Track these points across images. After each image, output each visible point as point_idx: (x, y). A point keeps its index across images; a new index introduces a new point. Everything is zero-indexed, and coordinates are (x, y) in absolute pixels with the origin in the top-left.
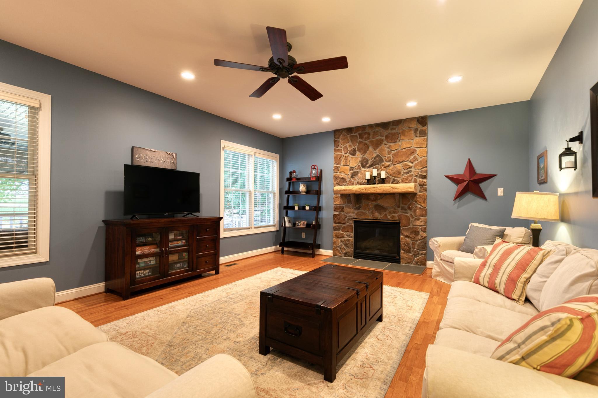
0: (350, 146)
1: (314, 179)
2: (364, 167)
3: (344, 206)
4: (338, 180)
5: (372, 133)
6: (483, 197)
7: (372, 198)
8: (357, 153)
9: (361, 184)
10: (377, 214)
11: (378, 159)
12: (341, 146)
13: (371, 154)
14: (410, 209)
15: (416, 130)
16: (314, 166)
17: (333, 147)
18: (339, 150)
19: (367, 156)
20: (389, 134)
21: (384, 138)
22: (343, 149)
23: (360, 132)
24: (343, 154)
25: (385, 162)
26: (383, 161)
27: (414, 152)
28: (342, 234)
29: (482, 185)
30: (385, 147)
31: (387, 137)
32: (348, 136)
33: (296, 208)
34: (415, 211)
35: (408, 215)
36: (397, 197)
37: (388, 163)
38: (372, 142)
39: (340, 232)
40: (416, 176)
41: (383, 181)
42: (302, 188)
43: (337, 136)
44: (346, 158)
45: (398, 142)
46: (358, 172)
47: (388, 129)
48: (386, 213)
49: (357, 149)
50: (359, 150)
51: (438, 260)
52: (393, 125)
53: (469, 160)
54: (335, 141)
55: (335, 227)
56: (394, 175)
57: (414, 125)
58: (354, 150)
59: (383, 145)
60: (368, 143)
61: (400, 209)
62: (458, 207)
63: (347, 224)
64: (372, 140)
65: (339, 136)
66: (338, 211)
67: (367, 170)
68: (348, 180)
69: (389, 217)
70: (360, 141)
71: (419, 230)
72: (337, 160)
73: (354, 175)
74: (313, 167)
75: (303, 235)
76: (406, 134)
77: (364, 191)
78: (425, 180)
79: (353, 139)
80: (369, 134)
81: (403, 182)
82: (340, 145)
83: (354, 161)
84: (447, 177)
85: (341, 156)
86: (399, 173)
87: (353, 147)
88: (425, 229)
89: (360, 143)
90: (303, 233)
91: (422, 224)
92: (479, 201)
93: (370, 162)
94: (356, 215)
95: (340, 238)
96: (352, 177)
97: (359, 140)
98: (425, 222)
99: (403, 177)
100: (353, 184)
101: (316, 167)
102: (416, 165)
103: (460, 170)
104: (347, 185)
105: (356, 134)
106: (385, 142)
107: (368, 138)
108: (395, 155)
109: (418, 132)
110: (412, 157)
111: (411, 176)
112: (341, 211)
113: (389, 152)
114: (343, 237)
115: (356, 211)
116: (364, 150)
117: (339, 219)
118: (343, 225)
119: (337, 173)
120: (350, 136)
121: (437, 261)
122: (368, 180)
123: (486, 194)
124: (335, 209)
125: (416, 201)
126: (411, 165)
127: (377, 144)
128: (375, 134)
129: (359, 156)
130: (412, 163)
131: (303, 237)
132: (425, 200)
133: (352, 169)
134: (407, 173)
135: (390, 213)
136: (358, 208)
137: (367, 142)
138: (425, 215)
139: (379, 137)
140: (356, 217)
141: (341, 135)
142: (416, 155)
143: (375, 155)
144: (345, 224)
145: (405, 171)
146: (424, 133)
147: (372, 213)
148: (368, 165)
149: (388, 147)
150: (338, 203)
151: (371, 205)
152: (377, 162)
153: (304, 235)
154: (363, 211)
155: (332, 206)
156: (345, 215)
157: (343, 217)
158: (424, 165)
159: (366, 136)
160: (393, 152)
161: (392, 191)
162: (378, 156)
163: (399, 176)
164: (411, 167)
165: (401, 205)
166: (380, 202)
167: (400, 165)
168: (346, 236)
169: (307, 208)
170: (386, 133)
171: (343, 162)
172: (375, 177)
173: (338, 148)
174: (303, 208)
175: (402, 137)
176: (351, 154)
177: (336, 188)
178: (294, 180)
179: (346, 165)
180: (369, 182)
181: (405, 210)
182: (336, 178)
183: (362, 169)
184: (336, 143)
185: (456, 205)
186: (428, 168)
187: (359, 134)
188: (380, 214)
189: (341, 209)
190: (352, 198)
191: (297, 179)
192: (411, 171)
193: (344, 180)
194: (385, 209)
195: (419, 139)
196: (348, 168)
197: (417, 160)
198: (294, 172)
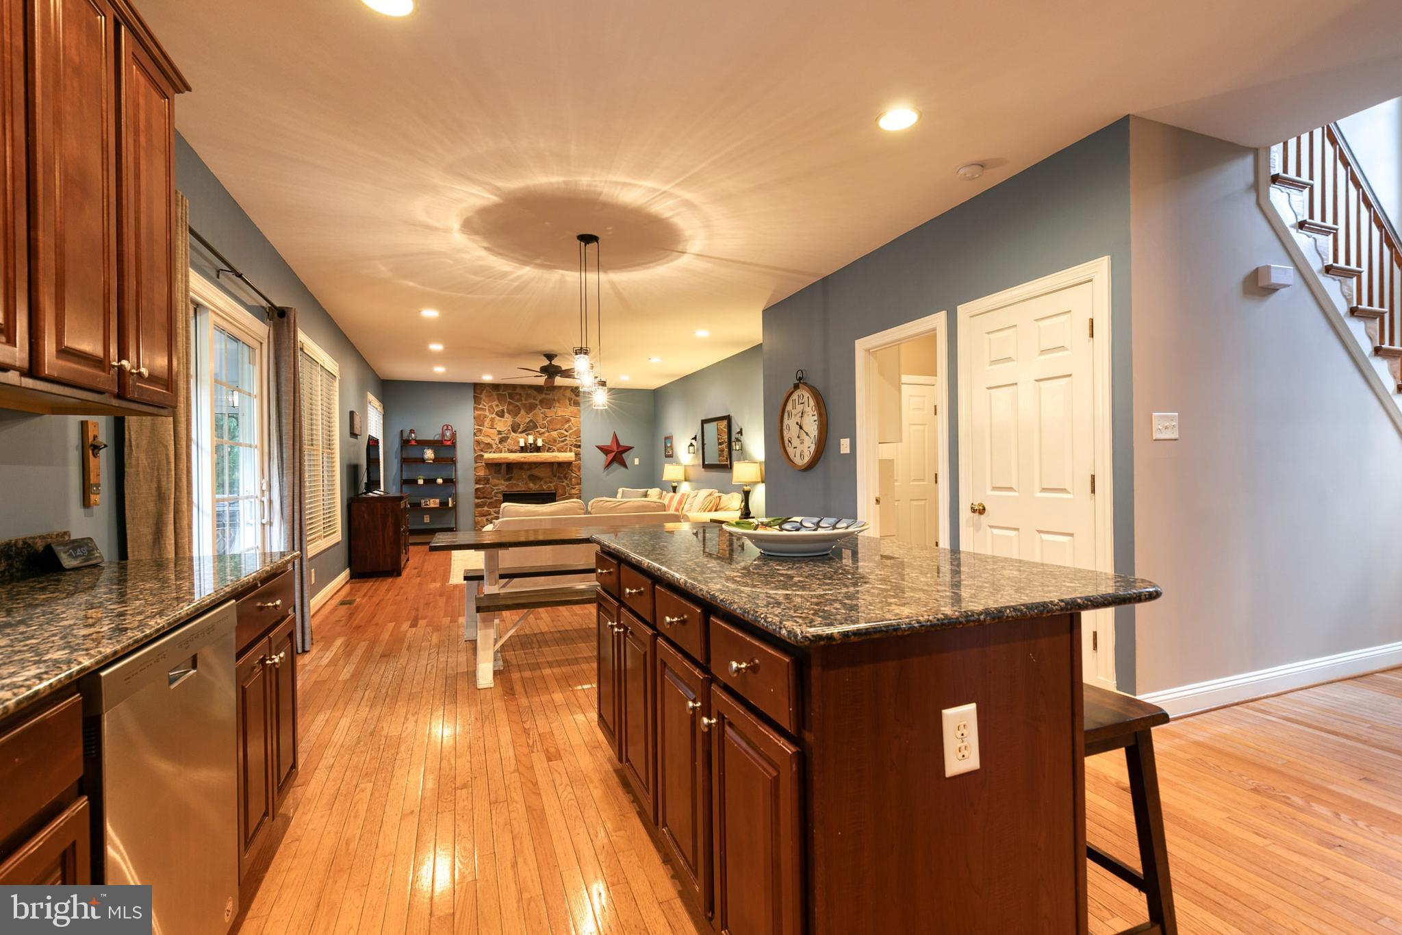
0: (497, 406)
1: (449, 443)
2: (515, 431)
3: (490, 477)
4: (482, 446)
6: (625, 466)
7: (526, 467)
8: (506, 415)
9: (511, 451)
10: (531, 485)
11: (531, 424)
12: (485, 404)
13: (524, 418)
14: (566, 479)
15: (570, 400)
16: (447, 426)
17: (471, 404)
18: (481, 409)
19: (518, 419)
20: (544, 398)
21: (537, 402)
22: (487, 408)
23: (510, 391)
24: (487, 413)
25: (539, 429)
26: (537, 428)
27: (569, 421)
28: (488, 511)
29: (624, 455)
30: (539, 412)
31: (541, 401)
32: (494, 393)
33: (421, 482)
34: (571, 479)
35: (564, 484)
36: (556, 466)
37: (543, 430)
38: (524, 405)
39: (486, 508)
40: (571, 445)
41: (538, 449)
42: (429, 454)
43: (478, 391)
44: (492, 420)
45: (552, 409)
46: (508, 437)
47: (542, 393)
48: (541, 483)
49: (505, 410)
50: (509, 412)
52: (547, 390)
53: (615, 435)
54: (475, 397)
55: (478, 503)
56: (550, 443)
57: (568, 394)
58: (503, 411)
59: (537, 410)
60: (520, 405)
61: (555, 479)
62: (607, 475)
63: (495, 498)
64: (524, 402)
65: (482, 392)
66: (482, 483)
67: (519, 435)
68: (494, 446)
69: (545, 487)
70: (509, 402)
72: (479, 420)
73: (502, 441)
74: (445, 427)
75: (425, 519)
76: (561, 401)
78: (579, 449)
79: (501, 399)
80: (520, 395)
81: (559, 451)
82: (483, 402)
83: (504, 424)
84: (597, 446)
85: (486, 416)
86: (555, 441)
87: (501, 408)
89: (510, 403)
90: (425, 516)
91: (577, 492)
92: (623, 469)
93: (522, 426)
94: (507, 486)
95: (485, 516)
96: (500, 442)
97: (508, 400)
98: (580, 490)
99: (558, 445)
100: (501, 452)
101: (450, 428)
102: (571, 434)
103: (607, 441)
104: (494, 452)
105: (504, 393)
106: (539, 407)
107: (521, 400)
108: (549, 422)
109: (572, 402)
110: (567, 426)
111: (566, 445)
112: (486, 484)
113: (543, 418)
114: (490, 514)
115: (507, 483)
116: (515, 413)
117: (483, 493)
118: (489, 501)
119: (480, 437)
120: (498, 394)
122: (522, 447)
123: (627, 464)
124: (478, 481)
125: (572, 470)
126: (566, 433)
127: (531, 408)
128: (528, 396)
129: (508, 419)
130: (567, 432)
131: (425, 521)
132: (579, 469)
133: (500, 432)
134: (563, 441)
135: (546, 483)
136: (509, 479)
137: (519, 403)
138: (579, 483)
139: (532, 401)
140: (506, 489)
141: (485, 391)
142: (570, 424)
143: (528, 420)
144: (492, 498)
145: (561, 440)
146: (577, 404)
147: (526, 484)
148: (520, 430)
149: (542, 413)
150: (482, 473)
151: (525, 475)
152: (530, 428)
153: (428, 519)
154: (515, 482)
155: (472, 479)
156: (492, 488)
157: (489, 490)
158: (578, 434)
159: (518, 397)
160: (548, 419)
161: (553, 460)
162: (531, 421)
163: (555, 444)
164: (566, 436)
165: (558, 474)
166: (535, 472)
167: (555, 432)
168: (493, 513)
169: (440, 481)
170: (540, 397)
171: (487, 423)
172: (531, 444)
173: (481, 406)
174: (430, 482)
175: (557, 405)
176: (499, 416)
177: (486, 456)
178: (413, 443)
179: (492, 428)
180: (523, 450)
181: (561, 479)
182: (478, 442)
183: (513, 434)
184: (477, 400)
185: (605, 473)
186: (581, 438)
187: (509, 393)
188: (535, 484)
189: (486, 481)
190: (504, 467)
191: (416, 441)
192: (566, 440)
193: (489, 446)
194: (540, 479)
195: (572, 408)
196: (495, 431)
197: (571, 429)
198: (412, 431)
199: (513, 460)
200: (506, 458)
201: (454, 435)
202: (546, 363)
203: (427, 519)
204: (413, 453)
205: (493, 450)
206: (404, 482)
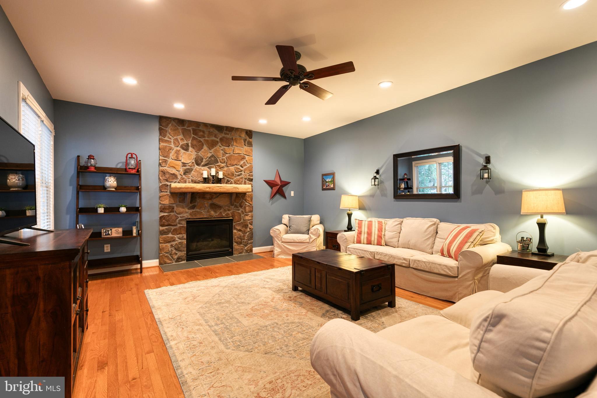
0: (182, 139)
1: (133, 172)
2: (198, 164)
3: (174, 205)
4: (167, 176)
5: (207, 133)
6: (285, 197)
7: (208, 196)
8: (190, 149)
10: (212, 213)
11: (213, 159)
12: (170, 137)
13: (206, 153)
14: (241, 207)
15: (245, 140)
16: (132, 154)
17: (156, 136)
18: (166, 141)
19: (201, 154)
20: (224, 137)
21: (218, 140)
22: (172, 141)
23: (194, 127)
24: (172, 145)
25: (219, 164)
26: (218, 163)
27: (244, 158)
28: (172, 238)
29: (284, 189)
30: (219, 150)
31: (221, 140)
32: (179, 128)
33: (101, 210)
34: (245, 208)
35: (240, 212)
36: (234, 197)
37: (223, 165)
38: (207, 142)
39: (170, 235)
40: (246, 179)
41: (219, 181)
42: (111, 182)
43: (164, 124)
44: (177, 152)
45: (230, 147)
46: (192, 169)
47: (222, 133)
48: (221, 211)
49: (190, 145)
50: (193, 146)
52: (226, 130)
53: (278, 173)
54: (160, 130)
55: (163, 230)
56: (229, 176)
57: (243, 135)
58: (187, 145)
59: (218, 147)
60: (203, 141)
61: (233, 207)
62: (272, 204)
63: (179, 225)
64: (206, 138)
65: (167, 125)
66: (167, 211)
67: (203, 168)
68: (179, 177)
69: (224, 215)
70: (193, 137)
71: (248, 224)
72: (164, 152)
73: (186, 172)
74: (130, 156)
75: (105, 248)
76: (238, 141)
78: (252, 183)
79: (185, 133)
80: (203, 132)
81: (236, 183)
82: (168, 135)
83: (188, 157)
84: (264, 181)
85: (171, 149)
86: (233, 175)
87: (185, 142)
88: (252, 222)
89: (194, 139)
90: (105, 246)
91: (250, 218)
92: (283, 199)
93: (204, 160)
94: (190, 214)
95: (170, 242)
96: (184, 174)
97: (193, 135)
98: (252, 217)
99: (235, 178)
100: (185, 182)
101: (134, 156)
102: (245, 170)
103: (272, 177)
104: (179, 182)
105: (188, 128)
106: (220, 144)
107: (204, 137)
108: (229, 158)
109: (246, 142)
110: (242, 163)
111: (242, 178)
112: (171, 212)
113: (223, 154)
114: (174, 241)
115: (191, 211)
116: (198, 147)
117: (167, 221)
118: (173, 228)
119: (165, 168)
120: (182, 129)
122: (205, 179)
123: (286, 195)
124: (162, 210)
125: (245, 200)
126: (241, 168)
127: (212, 145)
128: (210, 134)
129: (192, 152)
130: (242, 167)
131: (106, 251)
132: (251, 198)
133: (184, 164)
134: (239, 175)
135: (225, 211)
136: (193, 207)
137: (202, 140)
138: (251, 211)
139: (214, 138)
140: (189, 217)
141: (170, 125)
142: (245, 161)
143: (209, 155)
144: (176, 225)
145: (237, 174)
146: (250, 144)
147: (208, 212)
149: (222, 150)
150: (166, 202)
151: (207, 203)
152: (211, 162)
153: (109, 248)
155: (157, 207)
156: (176, 216)
157: (174, 218)
158: (250, 170)
159: (201, 134)
160: (227, 155)
162: (212, 156)
163: (232, 177)
164: (241, 171)
165: (235, 203)
166: (216, 201)
167: (233, 167)
168: (177, 239)
169: (123, 209)
170: (221, 135)
171: (172, 154)
172: (213, 176)
173: (166, 139)
174: (111, 210)
175: (235, 144)
176: (183, 149)
177: (173, 185)
178: (92, 169)
179: (177, 159)
180: (206, 181)
181: (237, 207)
182: (164, 173)
183: (196, 166)
184: (162, 132)
185: (271, 202)
186: (253, 173)
187: (193, 129)
188: (216, 212)
189: (171, 209)
190: (189, 197)
191: (96, 168)
192: (241, 174)
193: (174, 176)
194: (220, 207)
195: (246, 148)
196: (180, 163)
197: (246, 165)
198: (90, 157)
199: (200, 190)
200: (191, 188)
201: (138, 164)
203: (107, 248)
204: (91, 180)
205: (178, 180)
206: (81, 211)
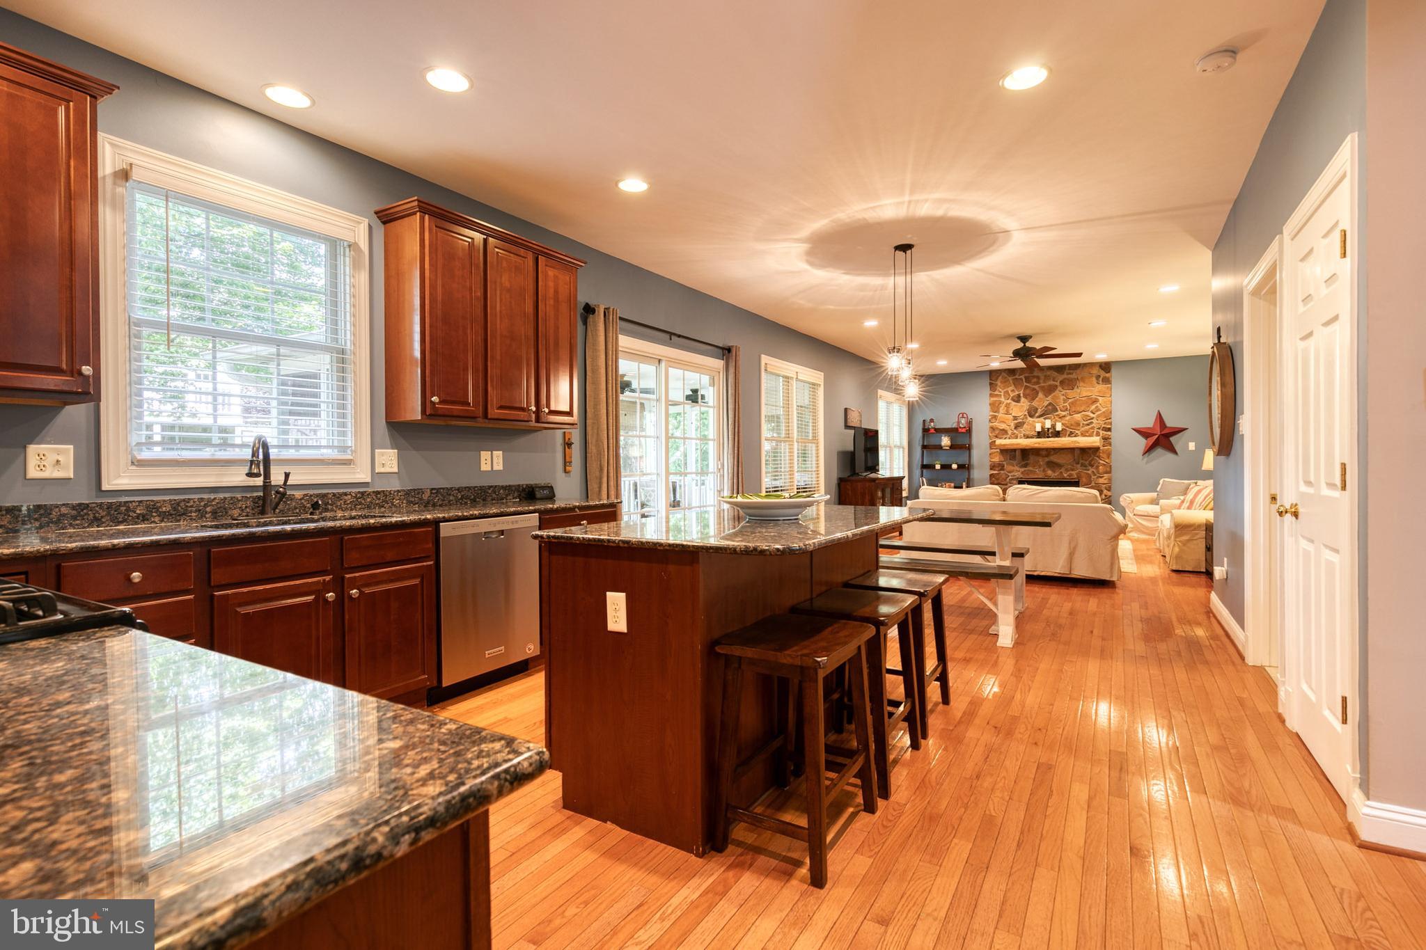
0: (1013, 391)
1: (964, 430)
2: (1031, 416)
3: (1005, 463)
4: (997, 432)
5: (1042, 377)
6: (1175, 452)
7: (1044, 453)
8: (1023, 399)
9: (1027, 437)
10: (1049, 472)
11: (1050, 407)
12: (1000, 390)
13: (1042, 402)
14: (1092, 466)
15: (1098, 377)
16: (963, 414)
17: (987, 391)
18: (997, 395)
19: (1035, 404)
20: (1065, 379)
21: (1058, 384)
22: (1002, 394)
23: (1027, 375)
24: (1002, 399)
25: (1059, 412)
26: (1057, 411)
27: (1096, 401)
29: (1173, 439)
30: (1060, 395)
31: (1062, 383)
32: (1010, 379)
33: (938, 467)
34: (1098, 467)
35: (1089, 472)
36: (1077, 452)
37: (1064, 413)
38: (1042, 388)
40: (1099, 428)
41: (1059, 434)
42: (945, 441)
43: (993, 379)
44: (1008, 406)
45: (1076, 389)
46: (1024, 423)
47: (1063, 374)
48: (1061, 469)
49: (1022, 395)
50: (1025, 396)
51: (1131, 515)
52: (1069, 369)
53: (1159, 415)
54: (991, 384)
56: (1072, 427)
57: (1096, 371)
58: (1019, 396)
59: (1057, 392)
60: (1038, 389)
61: (1077, 466)
62: (1147, 463)
63: (1009, 485)
64: (1042, 384)
65: (997, 379)
66: (997, 468)
67: (1036, 420)
68: (1010, 432)
69: (1065, 475)
71: (1103, 489)
72: (995, 407)
73: (1017, 426)
74: (960, 416)
76: (1086, 380)
77: (1037, 446)
78: (1109, 433)
79: (1017, 383)
80: (1038, 377)
81: (1083, 435)
82: (998, 388)
83: (1020, 409)
84: (1134, 430)
85: (1000, 403)
86: (1078, 424)
87: (1017, 393)
88: (1110, 487)
89: (1026, 387)
91: (1106, 482)
92: (1170, 455)
93: (1039, 410)
94: (1022, 473)
96: (1016, 428)
97: (1025, 384)
98: (1110, 479)
99: (1083, 429)
100: (1017, 438)
101: (965, 416)
102: (1098, 416)
103: (1149, 422)
104: (1009, 438)
105: (1020, 377)
106: (1060, 388)
107: (1038, 383)
108: (1072, 404)
109: (1100, 379)
110: (1093, 407)
111: (1093, 428)
112: (1001, 470)
113: (1064, 400)
115: (1023, 469)
116: (1032, 396)
117: (997, 479)
119: (995, 424)
120: (1013, 380)
121: (1129, 517)
122: (1039, 432)
123: (1177, 448)
124: (992, 468)
125: (1099, 457)
126: (1092, 415)
127: (1050, 390)
128: (1047, 378)
129: (1025, 404)
130: (1094, 413)
132: (1109, 455)
133: (1015, 418)
134: (1088, 425)
135: (1067, 470)
136: (1025, 466)
137: (1036, 387)
138: (1109, 472)
139: (1052, 382)
140: (1021, 476)
141: (1000, 378)
142: (1098, 404)
143: (1046, 403)
145: (1085, 423)
146: (1107, 381)
147: (1045, 470)
148: (1037, 415)
149: (1063, 395)
150: (997, 459)
151: (1042, 462)
152: (1050, 411)
154: (1031, 468)
155: (988, 465)
156: (1006, 475)
157: (1004, 476)
158: (1108, 416)
159: (1035, 380)
160: (1070, 400)
161: (1072, 446)
162: (1050, 404)
163: (1078, 428)
164: (1092, 418)
165: (1081, 461)
166: (1054, 458)
167: (1079, 415)
169: (955, 466)
170: (1061, 378)
171: (1002, 409)
172: (1048, 429)
173: (995, 393)
174: (946, 467)
175: (1082, 384)
176: (1014, 401)
177: (998, 442)
178: (932, 431)
179: (1007, 413)
180: (1039, 435)
181: (1086, 466)
182: (993, 429)
183: (1029, 419)
184: (992, 386)
185: (1145, 459)
186: (1113, 420)
187: (1025, 377)
188: (1054, 472)
189: (1001, 467)
190: (1018, 453)
191: (936, 429)
192: (1092, 423)
193: (1004, 432)
194: (1059, 466)
195: (1101, 387)
196: (1010, 417)
197: (1099, 410)
198: (932, 420)
199: (1027, 446)
200: (1017, 444)
201: (970, 423)
202: (1020, 345)
204: (932, 441)
205: (1008, 436)
206: (924, 467)
